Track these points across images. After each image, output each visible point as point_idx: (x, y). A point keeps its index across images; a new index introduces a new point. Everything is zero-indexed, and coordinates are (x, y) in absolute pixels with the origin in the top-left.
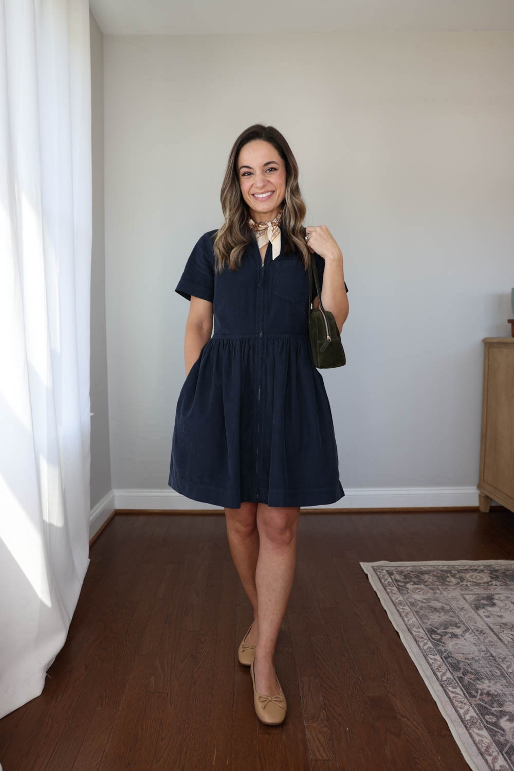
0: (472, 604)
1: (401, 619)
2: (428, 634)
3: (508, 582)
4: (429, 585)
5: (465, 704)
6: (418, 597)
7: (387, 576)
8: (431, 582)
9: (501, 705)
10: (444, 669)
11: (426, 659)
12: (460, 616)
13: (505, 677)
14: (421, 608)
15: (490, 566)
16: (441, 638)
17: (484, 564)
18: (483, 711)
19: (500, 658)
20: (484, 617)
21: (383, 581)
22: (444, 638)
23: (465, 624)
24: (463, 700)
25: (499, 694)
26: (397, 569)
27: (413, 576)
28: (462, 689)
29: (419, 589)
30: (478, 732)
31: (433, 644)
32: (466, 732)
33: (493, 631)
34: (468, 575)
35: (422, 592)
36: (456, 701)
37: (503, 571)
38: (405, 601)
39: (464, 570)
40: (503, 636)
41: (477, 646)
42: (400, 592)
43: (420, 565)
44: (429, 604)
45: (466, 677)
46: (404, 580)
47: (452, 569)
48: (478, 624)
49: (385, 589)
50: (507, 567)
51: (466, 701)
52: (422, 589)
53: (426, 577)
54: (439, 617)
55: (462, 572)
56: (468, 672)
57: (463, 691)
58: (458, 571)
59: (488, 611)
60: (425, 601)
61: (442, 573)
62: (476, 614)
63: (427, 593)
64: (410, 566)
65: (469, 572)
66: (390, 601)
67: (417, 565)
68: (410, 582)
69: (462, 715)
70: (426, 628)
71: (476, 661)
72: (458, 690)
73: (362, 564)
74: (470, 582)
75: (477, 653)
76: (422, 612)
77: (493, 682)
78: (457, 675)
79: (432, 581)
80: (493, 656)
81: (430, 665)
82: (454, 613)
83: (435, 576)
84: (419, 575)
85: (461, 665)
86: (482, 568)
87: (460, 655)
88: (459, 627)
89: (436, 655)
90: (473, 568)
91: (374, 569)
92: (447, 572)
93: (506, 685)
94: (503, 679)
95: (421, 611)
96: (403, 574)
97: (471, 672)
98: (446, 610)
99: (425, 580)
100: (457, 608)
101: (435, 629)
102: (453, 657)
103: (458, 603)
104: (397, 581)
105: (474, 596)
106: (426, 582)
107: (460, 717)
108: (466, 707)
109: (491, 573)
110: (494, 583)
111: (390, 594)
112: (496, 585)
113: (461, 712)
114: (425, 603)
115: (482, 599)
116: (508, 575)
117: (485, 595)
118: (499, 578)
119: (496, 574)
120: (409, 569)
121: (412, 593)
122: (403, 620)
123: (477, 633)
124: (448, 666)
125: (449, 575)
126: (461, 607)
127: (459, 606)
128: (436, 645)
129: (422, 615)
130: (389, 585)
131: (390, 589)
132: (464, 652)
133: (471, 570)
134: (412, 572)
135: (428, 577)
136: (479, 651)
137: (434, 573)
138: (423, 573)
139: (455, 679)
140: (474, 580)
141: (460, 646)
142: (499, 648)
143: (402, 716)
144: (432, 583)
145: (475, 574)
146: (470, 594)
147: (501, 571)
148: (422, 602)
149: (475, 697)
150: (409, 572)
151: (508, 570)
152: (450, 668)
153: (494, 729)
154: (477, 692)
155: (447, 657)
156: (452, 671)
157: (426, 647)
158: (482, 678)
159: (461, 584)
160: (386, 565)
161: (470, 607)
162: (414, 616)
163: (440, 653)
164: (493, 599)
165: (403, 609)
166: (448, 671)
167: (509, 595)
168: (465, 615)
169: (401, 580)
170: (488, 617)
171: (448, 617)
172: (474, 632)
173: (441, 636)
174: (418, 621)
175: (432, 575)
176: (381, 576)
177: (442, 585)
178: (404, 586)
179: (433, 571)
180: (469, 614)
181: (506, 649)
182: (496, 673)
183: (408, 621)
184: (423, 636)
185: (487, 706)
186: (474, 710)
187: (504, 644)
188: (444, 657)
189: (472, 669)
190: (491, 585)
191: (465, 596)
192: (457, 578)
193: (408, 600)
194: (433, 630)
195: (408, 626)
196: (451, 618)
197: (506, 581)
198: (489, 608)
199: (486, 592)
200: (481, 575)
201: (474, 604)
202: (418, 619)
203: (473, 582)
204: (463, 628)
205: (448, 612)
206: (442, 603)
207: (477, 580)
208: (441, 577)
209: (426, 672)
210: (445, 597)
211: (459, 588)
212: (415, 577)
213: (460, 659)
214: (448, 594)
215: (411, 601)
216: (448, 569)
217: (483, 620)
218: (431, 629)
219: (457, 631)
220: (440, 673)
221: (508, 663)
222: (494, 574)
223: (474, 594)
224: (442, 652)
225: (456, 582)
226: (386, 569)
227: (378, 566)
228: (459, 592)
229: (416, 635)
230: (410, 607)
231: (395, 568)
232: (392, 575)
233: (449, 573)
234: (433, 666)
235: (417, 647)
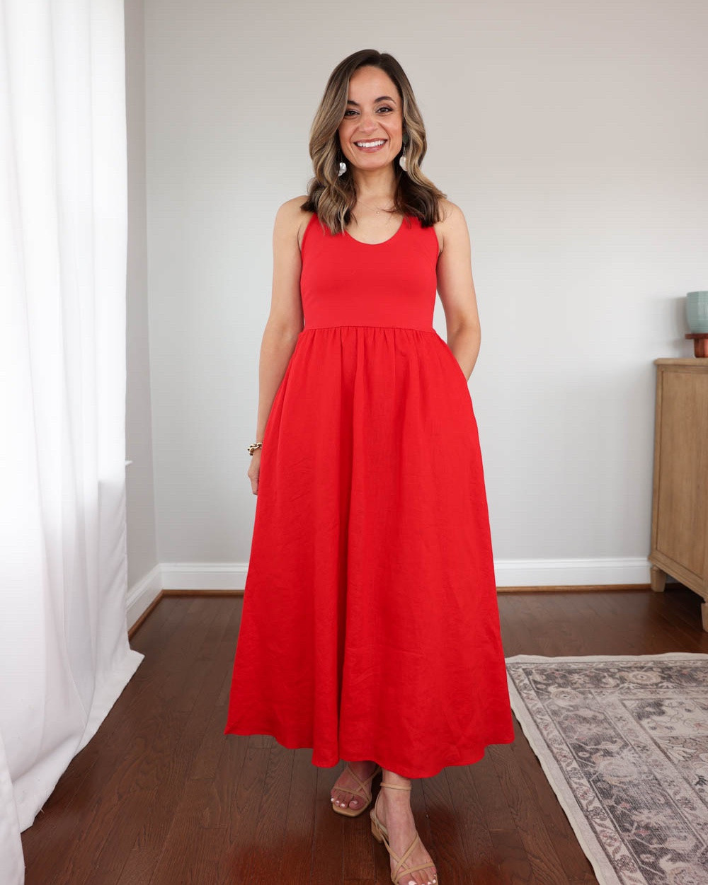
0: (633, 712)
1: (538, 732)
2: (572, 750)
3: (685, 684)
4: (578, 688)
5: (615, 840)
6: (562, 703)
7: (523, 677)
8: (581, 684)
9: (662, 841)
10: (591, 795)
11: (569, 783)
12: (617, 728)
13: (670, 806)
14: (567, 718)
15: (661, 662)
16: (590, 757)
17: (654, 659)
18: (638, 848)
19: (666, 781)
20: (648, 729)
21: (517, 681)
22: (594, 756)
23: (622, 738)
24: (613, 835)
25: (660, 828)
26: (537, 667)
27: (559, 676)
28: (612, 821)
29: (565, 693)
30: (630, 875)
31: (579, 765)
32: (615, 875)
33: (659, 747)
34: (631, 675)
35: (569, 697)
36: (603, 836)
37: (679, 668)
38: (545, 708)
39: (627, 668)
40: (672, 753)
41: (637, 767)
42: (539, 698)
43: (569, 661)
44: (577, 712)
45: (619, 807)
46: (545, 682)
47: (611, 666)
48: (641, 737)
49: (520, 694)
50: (683, 662)
51: (617, 836)
52: (568, 693)
53: (576, 677)
54: (589, 729)
55: (624, 671)
56: (622, 800)
57: (614, 824)
58: (619, 669)
59: (654, 721)
60: (571, 708)
61: (598, 672)
62: (638, 725)
63: (575, 699)
64: (554, 663)
65: (633, 671)
66: (525, 708)
67: (565, 661)
68: (554, 685)
69: (611, 854)
70: (571, 744)
71: (635, 785)
72: (608, 823)
74: (634, 683)
75: (636, 776)
76: (567, 723)
77: (654, 812)
78: (608, 804)
79: (582, 682)
80: (656, 779)
81: (574, 792)
82: (610, 724)
83: (588, 676)
84: (567, 674)
85: (614, 791)
86: (650, 664)
87: (616, 778)
88: (614, 742)
89: (583, 777)
90: (639, 665)
92: (604, 670)
93: (670, 816)
94: (667, 809)
95: (565, 722)
96: (545, 673)
97: (627, 799)
98: (599, 721)
99: (574, 681)
100: (613, 718)
101: (583, 745)
102: (604, 781)
103: (615, 711)
104: (536, 682)
105: (637, 702)
106: (575, 683)
107: (608, 856)
108: (617, 844)
109: (663, 672)
110: (665, 684)
111: (525, 699)
112: (668, 687)
113: (610, 850)
114: (572, 711)
115: (647, 706)
116: (683, 674)
117: (652, 701)
118: (671, 678)
119: (669, 672)
120: (553, 666)
121: (555, 699)
122: (542, 733)
123: (637, 749)
124: (597, 792)
125: (606, 674)
126: (619, 716)
127: (616, 715)
128: (582, 766)
129: (567, 727)
130: (526, 688)
131: (526, 693)
132: (619, 774)
133: (636, 667)
134: (557, 670)
135: (578, 677)
136: (640, 773)
137: (587, 672)
138: (571, 672)
139: (604, 808)
140: (639, 681)
141: (614, 767)
142: (666, 769)
143: (533, 856)
144: (584, 686)
145: (641, 673)
146: (631, 699)
147: (675, 669)
148: (568, 710)
149: (629, 831)
150: (553, 671)
151: (685, 668)
152: (599, 795)
153: (651, 871)
154: (632, 825)
155: (595, 780)
156: (601, 799)
157: (569, 769)
158: (641, 807)
159: (621, 686)
160: (523, 661)
161: (631, 717)
162: (556, 728)
163: (588, 775)
164: (662, 705)
165: (541, 719)
166: (596, 799)
167: (684, 700)
168: (623, 727)
169: (542, 681)
170: (654, 728)
171: (601, 730)
172: (634, 749)
173: (591, 753)
174: (562, 735)
175: (584, 674)
176: (514, 676)
177: (595, 687)
178: (546, 688)
179: (586, 670)
180: (630, 726)
181: (676, 771)
182: (659, 800)
183: (548, 734)
184: (567, 754)
185: (644, 843)
186: (627, 847)
187: (673, 763)
188: (593, 780)
189: (628, 796)
190: (661, 687)
191: (625, 702)
192: (617, 678)
194: (581, 747)
195: (548, 741)
196: (605, 731)
197: (681, 682)
198: (656, 718)
199: (653, 696)
200: (649, 674)
201: (637, 713)
202: (561, 732)
203: (638, 684)
204: (620, 743)
205: (602, 722)
206: (594, 711)
207: (643, 680)
208: (595, 677)
209: (567, 800)
210: (598, 703)
211: (619, 692)
212: (562, 678)
213: (613, 783)
214: (604, 699)
215: (553, 709)
216: (606, 667)
217: (647, 733)
218: (579, 745)
219: (613, 748)
220: (586, 801)
221: (677, 788)
222: (666, 673)
223: (637, 700)
224: (590, 774)
225: (616, 684)
226: (523, 667)
227: (513, 663)
228: (619, 697)
229: (558, 752)
230: (552, 717)
231: (535, 665)
232: (531, 675)
233: (607, 672)
234: (577, 792)
235: (559, 768)
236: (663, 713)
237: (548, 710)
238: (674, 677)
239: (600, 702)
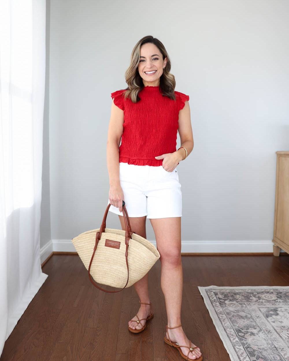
0: (264, 314)
1: (220, 323)
2: (236, 332)
3: (288, 301)
4: (239, 302)
6: (231, 309)
7: (214, 296)
8: (240, 300)
10: (245, 355)
11: (234, 348)
12: (256, 321)
15: (277, 290)
16: (244, 335)
17: (273, 288)
19: (280, 349)
20: (271, 322)
21: (211, 298)
22: (246, 335)
23: (259, 327)
27: (230, 296)
29: (232, 304)
31: (239, 339)
33: (276, 331)
34: (263, 296)
35: (234, 306)
37: (285, 293)
38: (223, 311)
40: (282, 334)
41: (266, 341)
42: (221, 306)
43: (235, 289)
44: (238, 313)
46: (224, 298)
47: (254, 291)
48: (267, 326)
49: (212, 304)
50: (287, 290)
52: (234, 304)
53: (238, 296)
54: (244, 322)
55: (260, 294)
56: (260, 357)
58: (257, 293)
59: (274, 318)
60: (235, 311)
61: (248, 294)
62: (266, 320)
63: (237, 307)
64: (228, 289)
65: (264, 294)
66: (215, 312)
67: (233, 289)
68: (228, 300)
70: (235, 329)
71: (265, 350)
73: (199, 287)
74: (264, 300)
75: (266, 345)
76: (233, 319)
78: (253, 359)
79: (241, 299)
80: (275, 348)
81: (237, 353)
82: (253, 319)
83: (244, 296)
84: (234, 295)
85: (256, 353)
86: (272, 291)
88: (255, 329)
89: (241, 346)
90: (266, 291)
91: (206, 291)
92: (251, 293)
95: (232, 317)
96: (224, 294)
97: (261, 357)
100: (255, 317)
102: (251, 348)
103: (256, 313)
104: (220, 299)
105: (266, 309)
106: (238, 299)
110: (279, 300)
111: (215, 307)
112: (280, 302)
114: (236, 313)
115: (271, 311)
116: (287, 295)
117: (273, 308)
118: (282, 297)
120: (227, 291)
121: (229, 307)
122: (222, 324)
123: (266, 332)
124: (248, 354)
125: (252, 295)
126: (257, 316)
128: (240, 340)
129: (233, 321)
130: (215, 301)
131: (215, 304)
132: (258, 344)
133: (265, 292)
134: (229, 293)
135: (239, 296)
136: (268, 344)
137: (243, 294)
138: (235, 294)
140: (267, 299)
141: (255, 341)
142: (280, 342)
145: (267, 294)
146: (263, 308)
147: (283, 293)
148: (234, 312)
150: (227, 293)
151: (287, 292)
152: (249, 355)
155: (247, 347)
156: (249, 357)
157: (234, 341)
159: (259, 301)
160: (214, 289)
161: (263, 316)
162: (229, 321)
163: (243, 344)
164: (277, 311)
165: (222, 316)
166: (247, 356)
167: (287, 308)
168: (259, 321)
169: (222, 298)
170: (274, 322)
171: (249, 322)
172: (264, 332)
173: (245, 334)
174: (231, 324)
176: (210, 296)
177: (247, 301)
178: (224, 302)
179: (243, 293)
180: (262, 320)
181: (284, 343)
182: (277, 358)
183: (225, 324)
184: (233, 334)
187: (283, 339)
188: (245, 347)
189: (262, 355)
190: (277, 302)
191: (260, 309)
192: (257, 297)
193: (225, 311)
194: (240, 330)
195: (224, 327)
196: (251, 323)
197: (286, 299)
198: (274, 316)
199: (274, 306)
200: (271, 295)
201: (266, 314)
203: (266, 300)
204: (258, 329)
205: (249, 319)
206: (246, 313)
207: (269, 298)
208: (247, 296)
209: (234, 357)
210: (248, 309)
211: (258, 304)
212: (231, 297)
213: (255, 349)
214: (250, 307)
215: (227, 312)
216: (251, 292)
217: (270, 324)
218: (238, 329)
219: (255, 331)
220: (243, 358)
221: (285, 352)
222: (279, 295)
223: (266, 308)
224: (244, 344)
225: (256, 300)
226: (214, 291)
227: (209, 289)
228: (258, 306)
229: (229, 333)
230: (227, 315)
231: (219, 290)
232: (217, 295)
233: (252, 294)
234: (238, 353)
235: (230, 341)
236: (277, 314)
237: (224, 311)
238: (283, 297)
239: (249, 309)
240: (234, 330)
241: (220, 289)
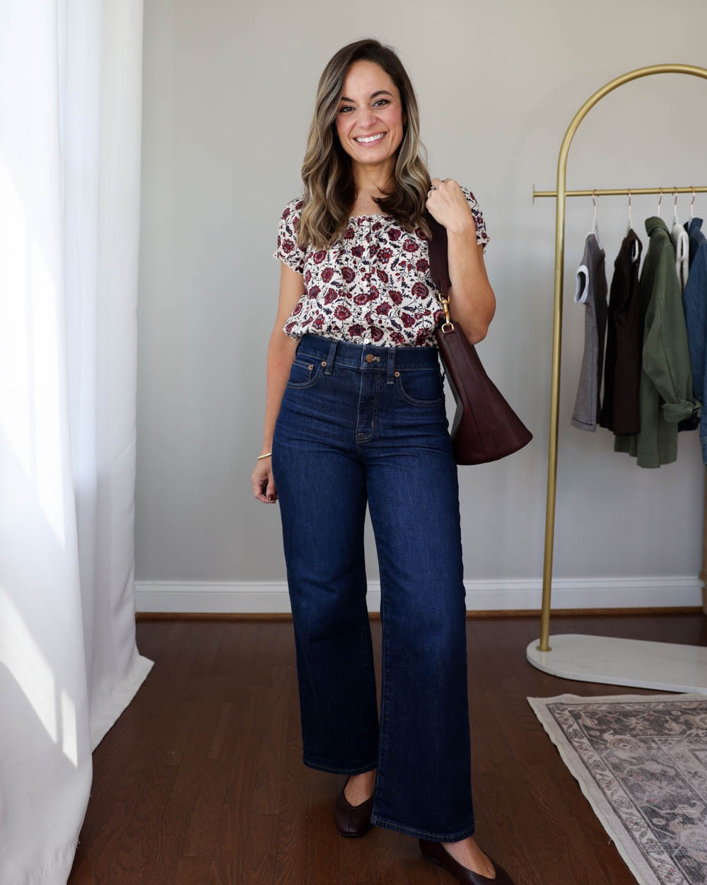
1: (601, 792)
2: (645, 817)
4: (638, 735)
6: (623, 754)
7: (571, 720)
8: (641, 730)
10: (677, 876)
11: (647, 860)
12: (692, 786)
14: (631, 773)
16: (667, 825)
21: (565, 727)
22: (671, 824)
23: (701, 800)
26: (585, 708)
27: (613, 720)
29: (623, 741)
31: (655, 835)
34: (698, 718)
35: (629, 746)
38: (603, 761)
42: (595, 749)
43: (621, 701)
44: (642, 766)
46: (597, 727)
47: (672, 708)
49: (570, 742)
52: (628, 742)
53: (633, 721)
54: (660, 788)
55: (688, 713)
58: (682, 711)
60: (634, 761)
61: (657, 715)
63: (636, 749)
64: (604, 704)
65: (699, 714)
66: (579, 760)
67: (616, 702)
68: (610, 731)
70: (642, 808)
73: (531, 700)
74: (703, 729)
76: (632, 780)
79: (642, 728)
81: (655, 871)
82: (683, 781)
83: (647, 720)
84: (622, 718)
87: (702, 853)
88: (693, 805)
89: (663, 852)
90: (704, 706)
91: (550, 710)
92: (664, 712)
96: (596, 717)
98: (670, 776)
99: (631, 727)
100: (686, 774)
101: (656, 809)
102: (689, 857)
103: (687, 764)
104: (587, 728)
106: (634, 729)
111: (578, 749)
114: (636, 764)
120: (604, 708)
121: (614, 749)
122: (604, 793)
124: (685, 874)
125: (667, 718)
126: (693, 771)
127: (690, 770)
128: (660, 836)
129: (632, 786)
130: (576, 735)
131: (578, 742)
133: (701, 709)
134: (610, 713)
135: (635, 721)
137: (645, 715)
138: (627, 715)
141: (699, 838)
144: (644, 732)
145: (706, 716)
146: (703, 750)
148: (631, 763)
150: (605, 713)
152: (687, 876)
155: (679, 856)
156: (689, 879)
157: (644, 840)
159: (689, 732)
160: (569, 703)
162: (621, 786)
163: (669, 849)
165: (601, 774)
166: (685, 882)
168: (700, 785)
169: (594, 727)
171: (674, 789)
173: (667, 820)
174: (629, 796)
175: (642, 717)
176: (561, 720)
177: (658, 734)
178: (600, 736)
179: (643, 713)
183: (612, 794)
184: (639, 821)
188: (676, 856)
191: (697, 753)
192: (681, 723)
193: (608, 761)
194: (654, 811)
195: (613, 803)
196: (679, 791)
202: (628, 792)
204: (700, 807)
205: (674, 779)
206: (663, 765)
208: (656, 721)
210: (666, 755)
211: (687, 740)
212: (616, 722)
213: (701, 860)
214: (671, 748)
215: (613, 761)
216: (665, 709)
218: (650, 808)
219: (694, 812)
224: (671, 847)
225: (681, 730)
226: (570, 709)
227: (556, 704)
228: (688, 746)
229: (627, 818)
230: (613, 772)
231: (583, 706)
232: (580, 718)
233: (667, 715)
234: (660, 873)
235: (632, 841)
237: (606, 761)
239: (667, 753)
240: (638, 810)
241: (585, 702)
